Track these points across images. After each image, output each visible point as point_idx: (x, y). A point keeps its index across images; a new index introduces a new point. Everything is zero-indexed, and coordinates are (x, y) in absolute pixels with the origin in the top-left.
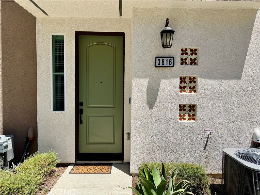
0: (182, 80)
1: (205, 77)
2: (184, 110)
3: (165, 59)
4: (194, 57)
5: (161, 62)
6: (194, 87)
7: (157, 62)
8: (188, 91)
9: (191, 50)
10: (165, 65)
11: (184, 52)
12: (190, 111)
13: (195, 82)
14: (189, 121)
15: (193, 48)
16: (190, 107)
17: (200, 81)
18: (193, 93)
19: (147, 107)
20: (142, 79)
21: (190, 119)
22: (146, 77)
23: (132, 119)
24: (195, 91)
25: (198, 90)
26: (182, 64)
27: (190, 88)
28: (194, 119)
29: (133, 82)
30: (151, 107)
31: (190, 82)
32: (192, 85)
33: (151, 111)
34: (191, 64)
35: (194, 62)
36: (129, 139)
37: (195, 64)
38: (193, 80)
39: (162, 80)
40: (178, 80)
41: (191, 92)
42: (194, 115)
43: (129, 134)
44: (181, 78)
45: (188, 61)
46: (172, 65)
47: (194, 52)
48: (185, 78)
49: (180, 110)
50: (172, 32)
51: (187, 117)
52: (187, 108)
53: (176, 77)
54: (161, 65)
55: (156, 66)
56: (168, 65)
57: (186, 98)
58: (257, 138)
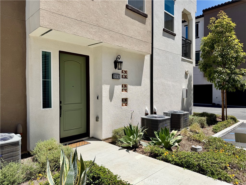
1: (130, 85)
2: (123, 101)
3: (117, 75)
4: (126, 75)
5: (115, 76)
6: (126, 89)
8: (124, 91)
9: (125, 71)
10: (117, 78)
11: (122, 72)
12: (125, 101)
14: (125, 107)
16: (125, 99)
17: (129, 87)
18: (126, 92)
19: (109, 101)
20: (107, 85)
21: (125, 106)
22: (108, 84)
23: (103, 108)
25: (128, 91)
26: (122, 78)
27: (125, 90)
28: (126, 105)
29: (103, 86)
30: (111, 101)
31: (125, 87)
32: (125, 88)
33: (111, 103)
34: (125, 78)
35: (126, 77)
38: (126, 86)
39: (115, 86)
41: (125, 92)
42: (126, 103)
44: (122, 85)
45: (124, 76)
46: (119, 78)
47: (126, 72)
50: (122, 62)
51: (124, 105)
53: (120, 85)
54: (115, 78)
55: (113, 78)
56: (118, 78)
57: (124, 95)
58: (147, 111)
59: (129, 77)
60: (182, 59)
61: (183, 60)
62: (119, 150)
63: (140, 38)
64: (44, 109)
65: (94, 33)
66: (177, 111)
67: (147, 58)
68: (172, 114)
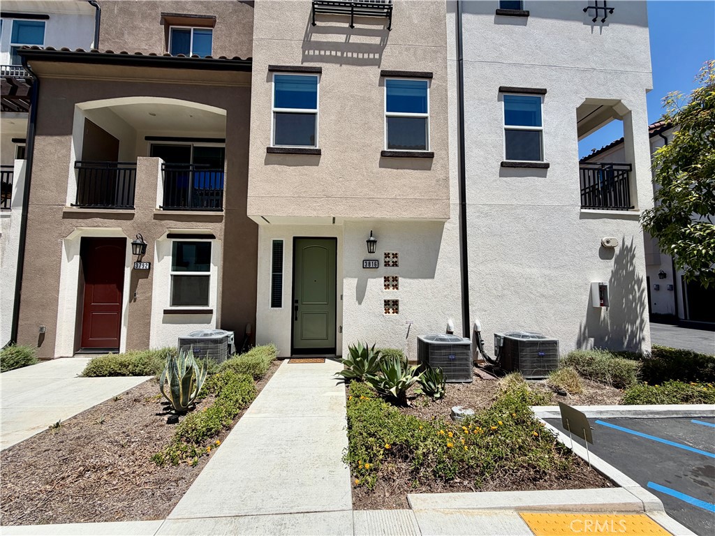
0: (386, 279)
2: (389, 305)
3: (371, 262)
4: (395, 260)
5: (368, 264)
6: (396, 285)
7: (365, 264)
8: (391, 288)
11: (387, 255)
12: (393, 305)
13: (397, 281)
14: (393, 314)
15: (394, 253)
16: (393, 302)
17: (400, 280)
18: (395, 290)
19: (357, 303)
20: (352, 279)
22: (355, 277)
23: (344, 313)
24: (397, 289)
25: (399, 288)
26: (385, 265)
27: (393, 286)
29: (345, 281)
30: (360, 303)
31: (393, 281)
33: (360, 306)
34: (393, 266)
35: (395, 264)
36: (341, 332)
37: (397, 265)
38: (395, 279)
39: (369, 279)
40: (383, 279)
41: (393, 289)
42: (397, 309)
43: (341, 328)
44: (385, 278)
45: (391, 263)
46: (377, 267)
47: (395, 256)
48: (388, 277)
49: (385, 305)
50: (375, 242)
51: (391, 311)
52: (391, 303)
53: (381, 277)
54: (368, 266)
55: (363, 267)
56: (374, 267)
57: (391, 294)
58: (450, 327)
59: (401, 263)
60: (581, 213)
64: (273, 308)
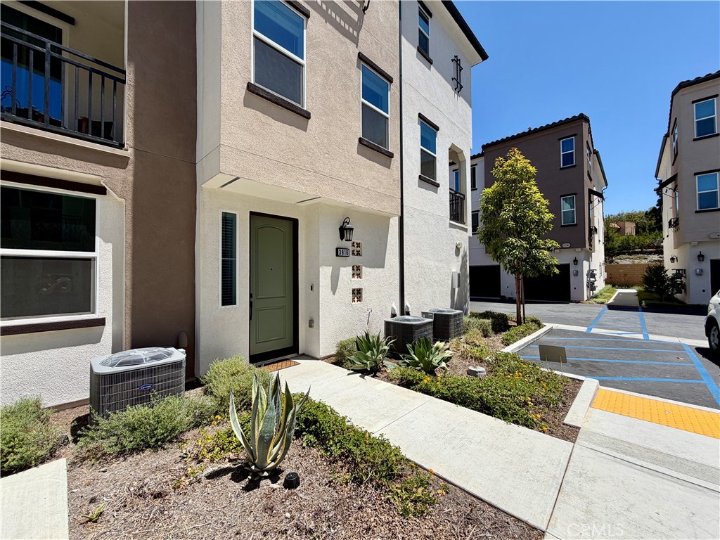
0: (353, 268)
1: (366, 267)
4: (358, 249)
8: (356, 277)
10: (344, 255)
11: (353, 244)
12: (357, 294)
13: (360, 270)
15: (358, 242)
17: (364, 269)
19: (332, 293)
21: (357, 301)
23: (320, 305)
25: (362, 276)
26: (352, 254)
28: (360, 301)
29: (321, 269)
31: (357, 270)
32: (358, 272)
34: (357, 255)
35: (359, 254)
36: (311, 326)
38: (358, 268)
43: (313, 322)
45: (356, 252)
47: (358, 245)
49: (353, 294)
50: (352, 229)
51: (356, 299)
55: (337, 255)
57: (356, 283)
58: (394, 310)
59: (363, 253)
60: (450, 224)
61: (451, 226)
62: (349, 374)
63: (382, 190)
64: (224, 307)
65: (306, 183)
66: (444, 309)
67: (394, 222)
68: (435, 314)
